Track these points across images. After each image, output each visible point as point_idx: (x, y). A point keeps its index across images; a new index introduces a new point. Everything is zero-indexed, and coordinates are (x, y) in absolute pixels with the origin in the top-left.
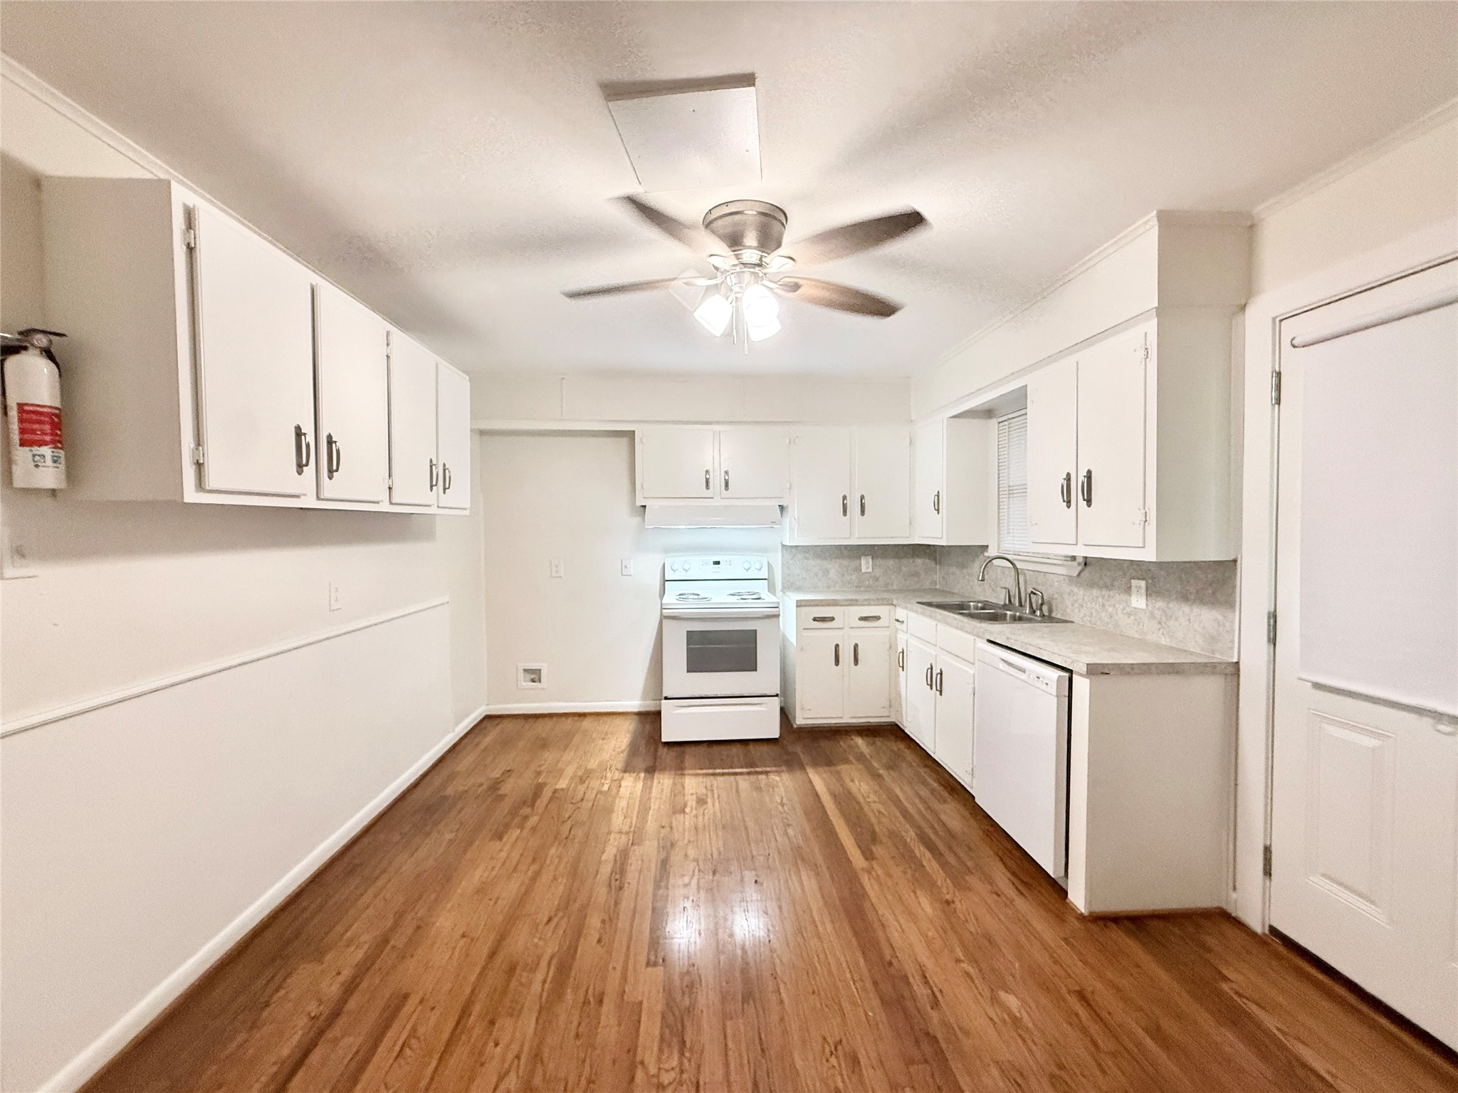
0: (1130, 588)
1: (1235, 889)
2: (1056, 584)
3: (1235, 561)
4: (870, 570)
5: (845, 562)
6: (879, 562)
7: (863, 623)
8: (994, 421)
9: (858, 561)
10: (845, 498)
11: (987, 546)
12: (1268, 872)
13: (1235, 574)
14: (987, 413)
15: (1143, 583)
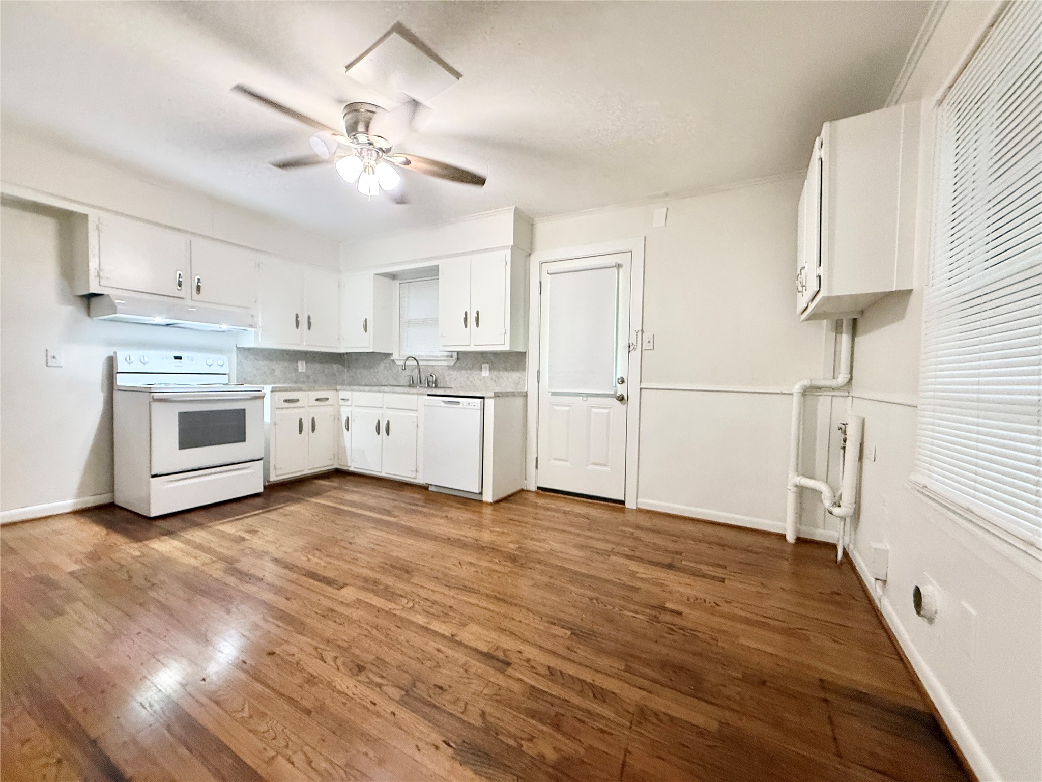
0: (481, 368)
1: (526, 479)
2: (440, 371)
3: (526, 353)
4: (304, 370)
5: (286, 364)
6: (310, 365)
7: (317, 403)
8: (397, 282)
9: (296, 364)
10: (297, 316)
11: (392, 354)
12: (537, 467)
13: (525, 357)
14: (393, 276)
15: (488, 365)
